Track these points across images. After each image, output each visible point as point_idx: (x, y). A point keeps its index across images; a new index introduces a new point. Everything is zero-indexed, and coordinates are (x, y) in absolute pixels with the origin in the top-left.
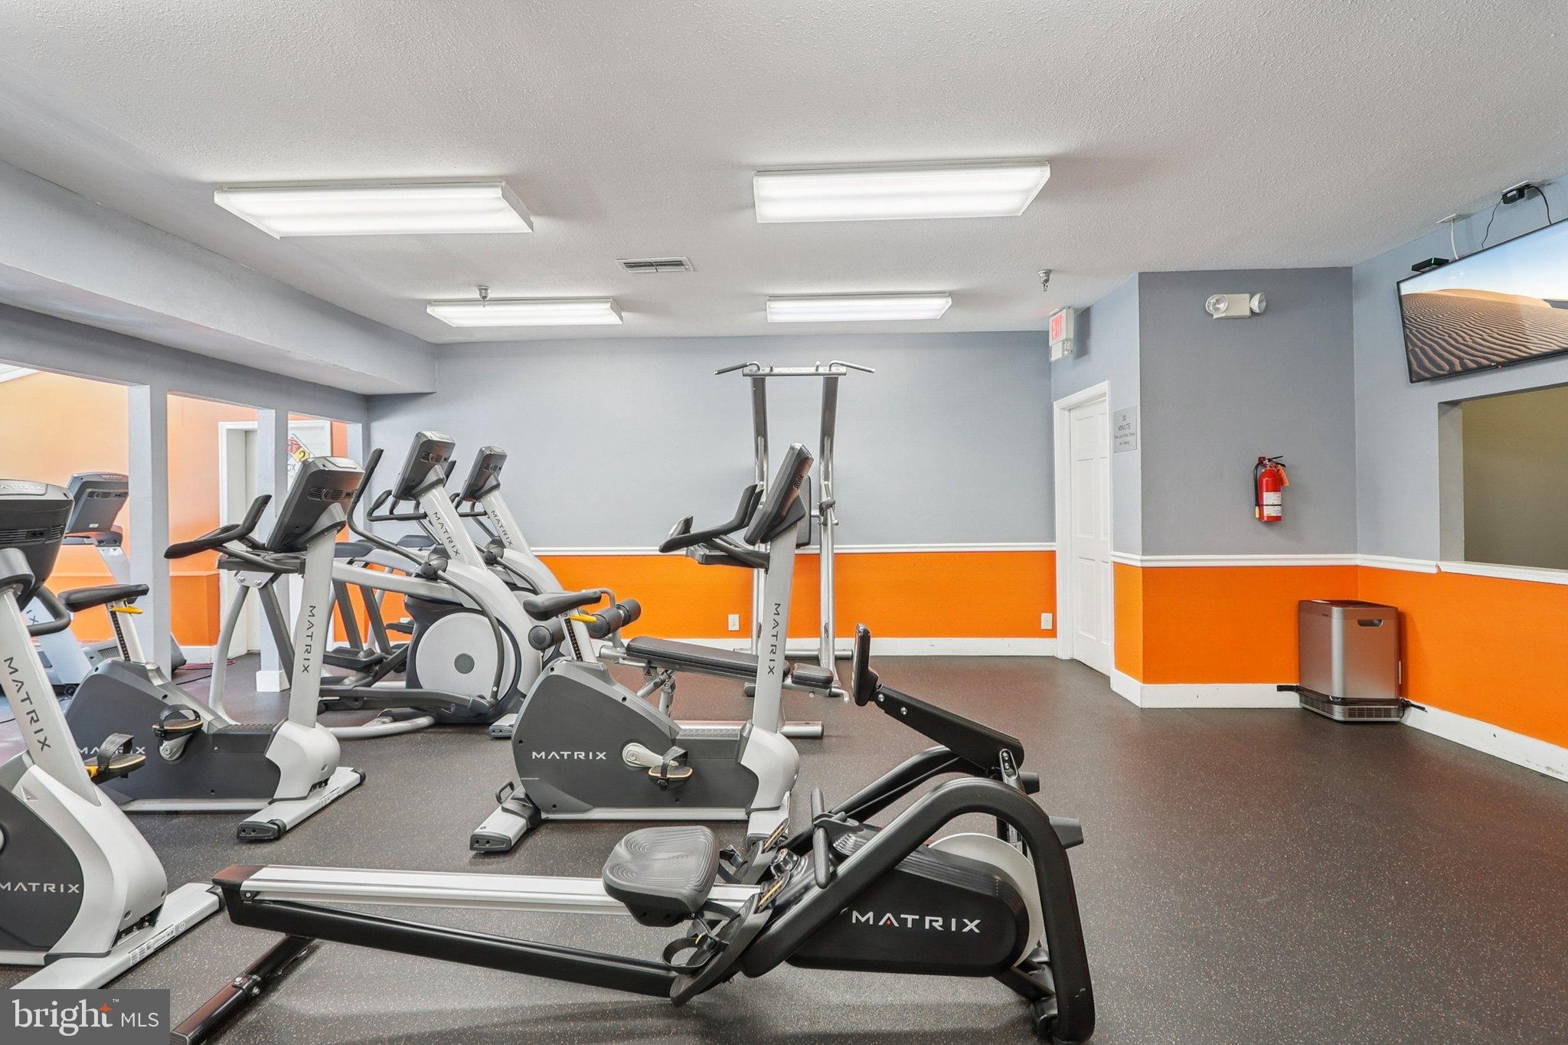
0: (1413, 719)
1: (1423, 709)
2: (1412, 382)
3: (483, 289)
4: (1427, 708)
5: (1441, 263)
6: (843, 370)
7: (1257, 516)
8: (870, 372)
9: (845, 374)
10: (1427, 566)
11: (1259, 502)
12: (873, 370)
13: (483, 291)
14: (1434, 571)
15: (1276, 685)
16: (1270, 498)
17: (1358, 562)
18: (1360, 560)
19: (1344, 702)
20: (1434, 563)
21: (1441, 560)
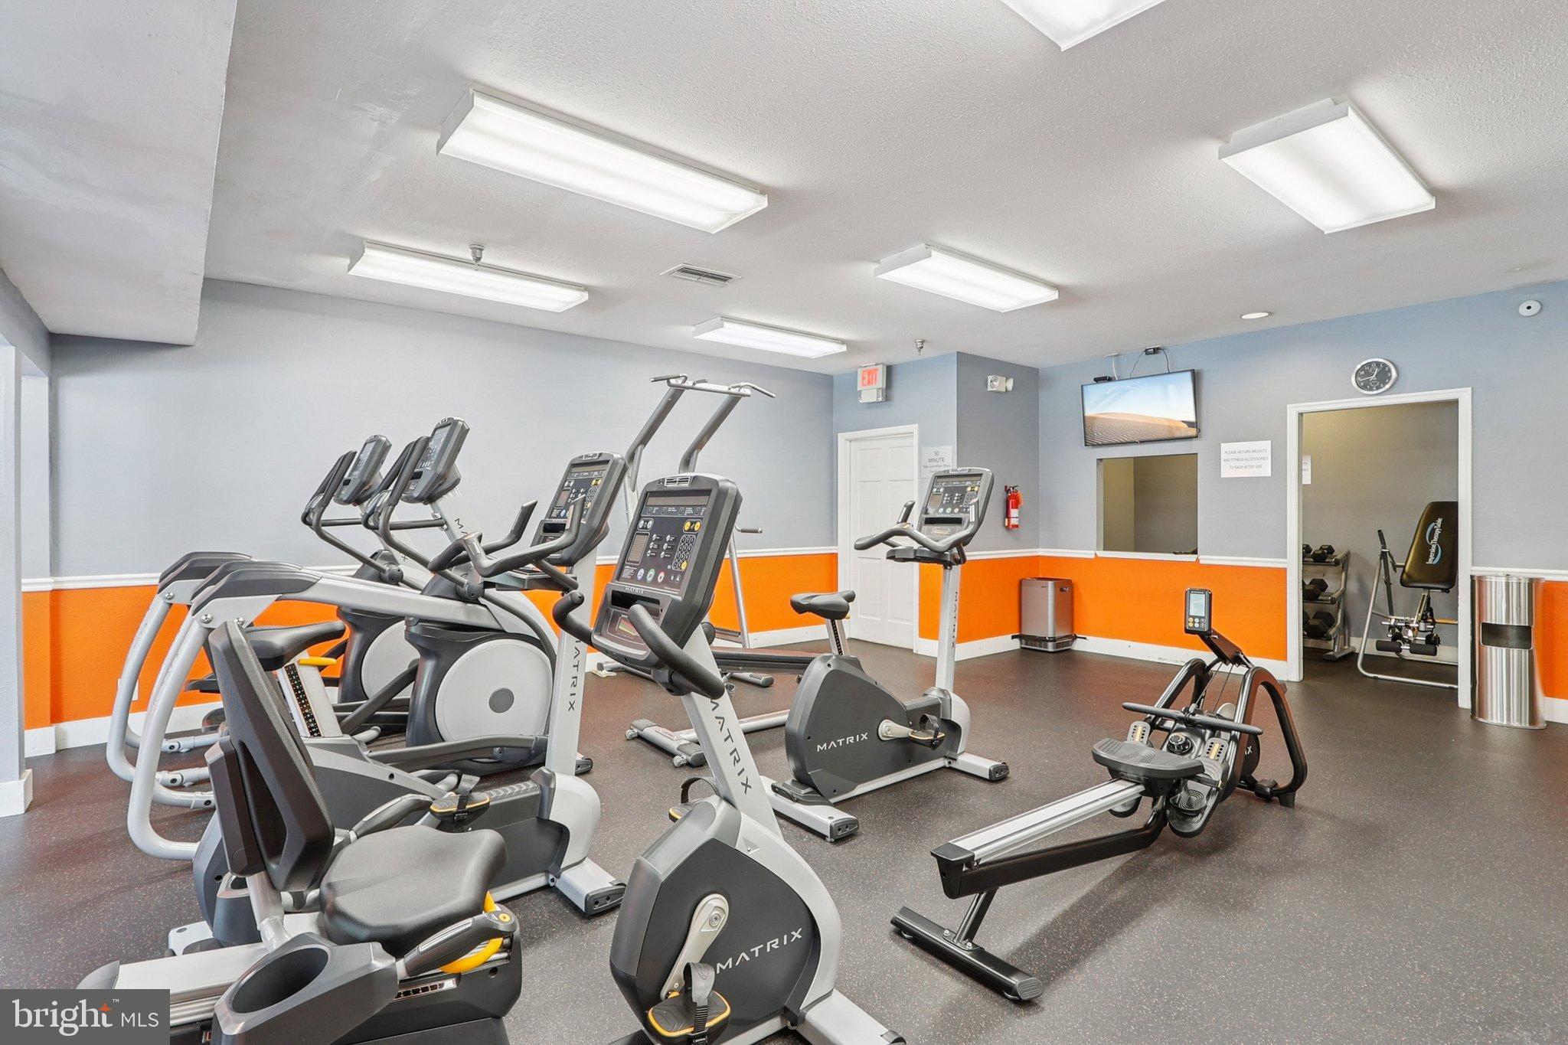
0: (1078, 646)
1: (1085, 638)
2: (1086, 445)
3: (478, 249)
4: (1088, 637)
5: (1110, 379)
6: (748, 391)
7: (1006, 525)
8: (772, 397)
9: (749, 396)
10: (1089, 554)
11: (1007, 515)
12: (774, 395)
13: (478, 251)
14: (1093, 557)
15: (1010, 636)
16: (1014, 513)
17: (1040, 554)
18: (1041, 552)
19: (1054, 640)
20: (1093, 552)
21: (1098, 550)
